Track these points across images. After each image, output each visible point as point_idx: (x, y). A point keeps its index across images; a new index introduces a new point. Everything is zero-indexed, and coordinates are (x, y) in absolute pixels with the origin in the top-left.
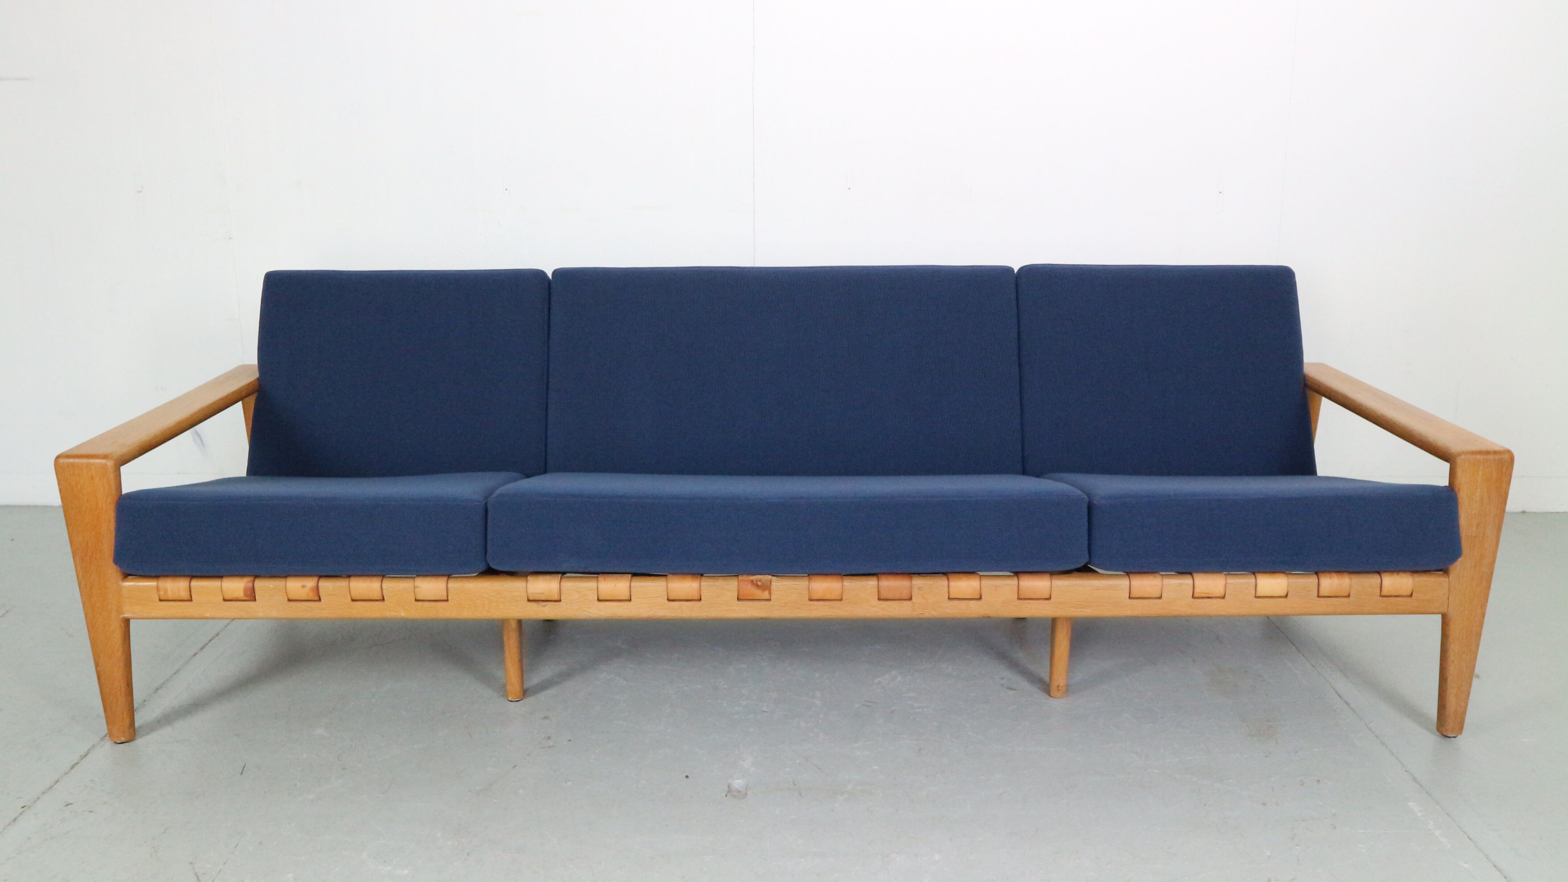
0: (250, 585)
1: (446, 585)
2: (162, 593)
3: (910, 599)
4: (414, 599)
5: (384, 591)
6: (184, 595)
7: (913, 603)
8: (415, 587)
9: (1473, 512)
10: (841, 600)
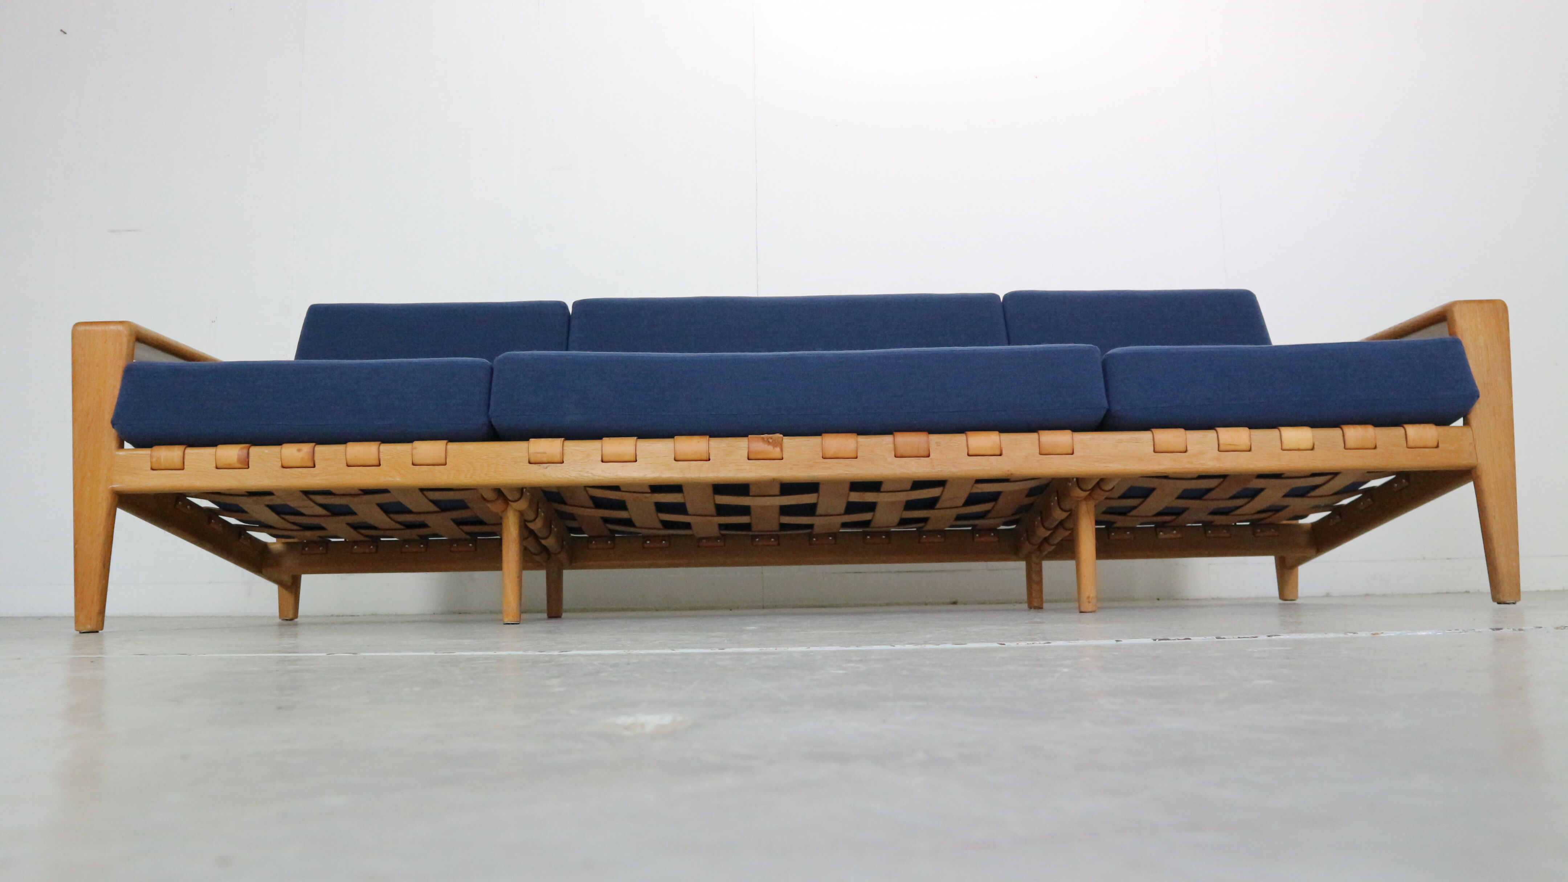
0: (246, 452)
1: (445, 447)
3: (929, 456)
4: (411, 463)
5: (381, 455)
6: (177, 463)
7: (931, 459)
8: (413, 449)
10: (856, 458)
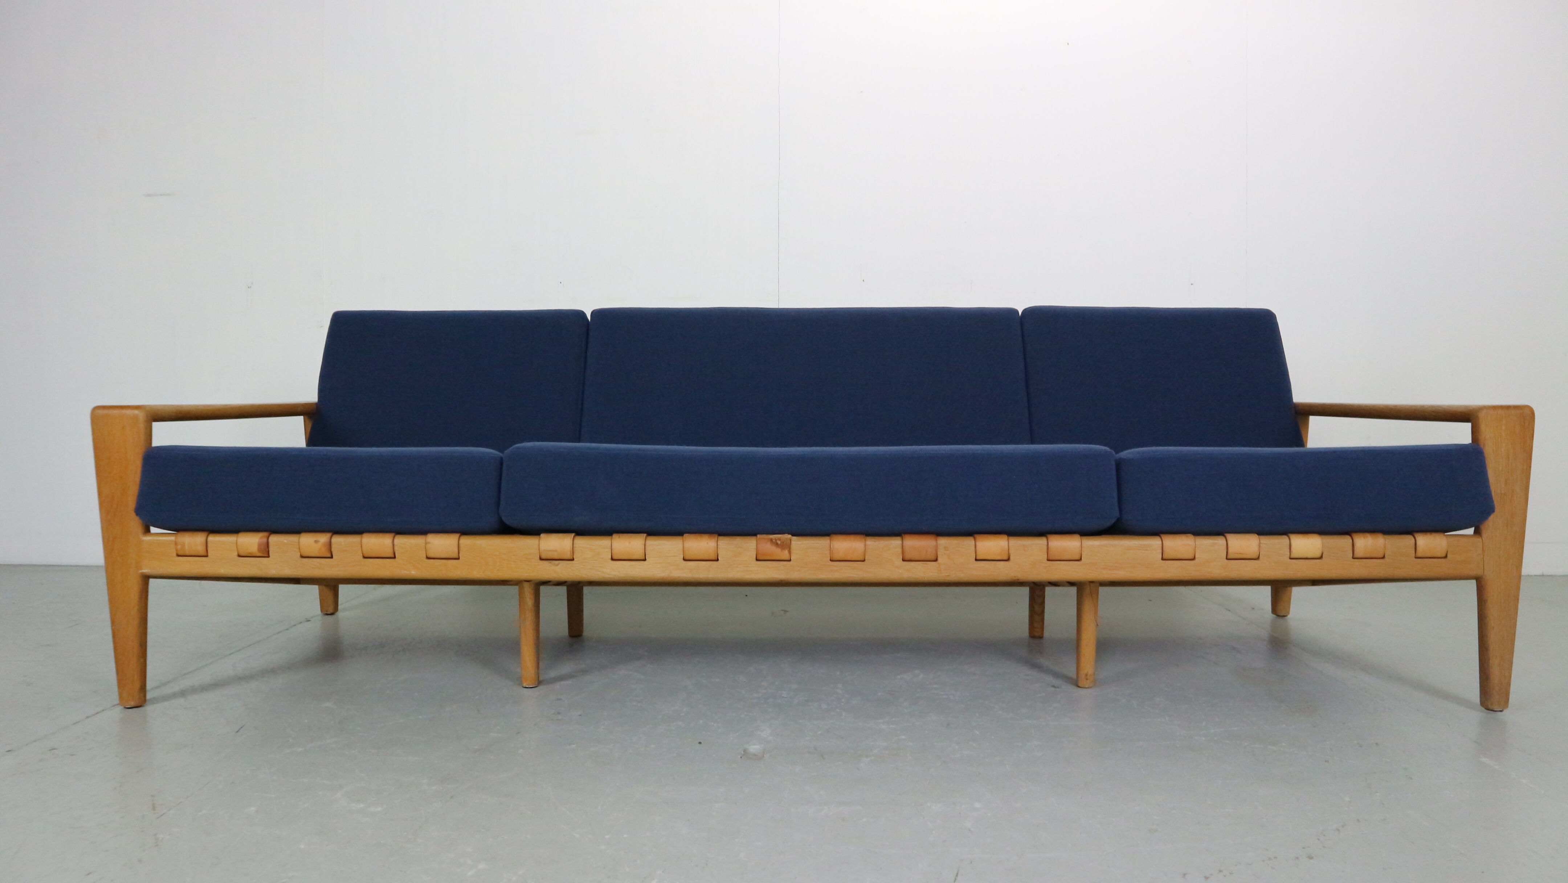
0: (265, 540)
1: (457, 542)
2: (179, 547)
3: (936, 560)
4: (425, 557)
5: (396, 548)
6: (201, 549)
7: (939, 564)
8: (426, 543)
9: (1500, 468)
10: (864, 561)
